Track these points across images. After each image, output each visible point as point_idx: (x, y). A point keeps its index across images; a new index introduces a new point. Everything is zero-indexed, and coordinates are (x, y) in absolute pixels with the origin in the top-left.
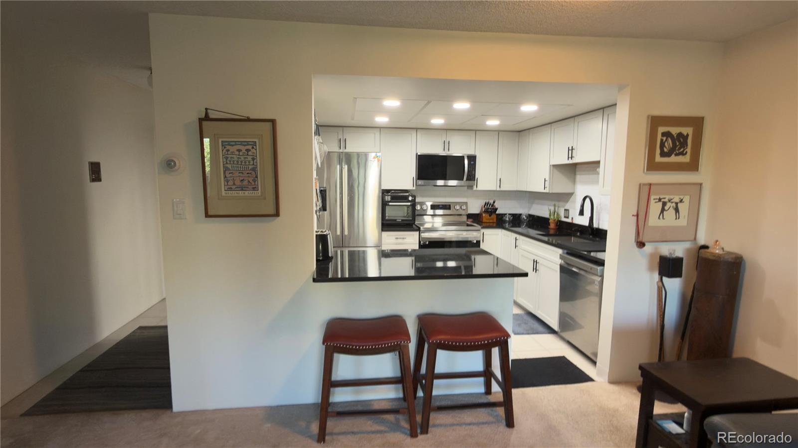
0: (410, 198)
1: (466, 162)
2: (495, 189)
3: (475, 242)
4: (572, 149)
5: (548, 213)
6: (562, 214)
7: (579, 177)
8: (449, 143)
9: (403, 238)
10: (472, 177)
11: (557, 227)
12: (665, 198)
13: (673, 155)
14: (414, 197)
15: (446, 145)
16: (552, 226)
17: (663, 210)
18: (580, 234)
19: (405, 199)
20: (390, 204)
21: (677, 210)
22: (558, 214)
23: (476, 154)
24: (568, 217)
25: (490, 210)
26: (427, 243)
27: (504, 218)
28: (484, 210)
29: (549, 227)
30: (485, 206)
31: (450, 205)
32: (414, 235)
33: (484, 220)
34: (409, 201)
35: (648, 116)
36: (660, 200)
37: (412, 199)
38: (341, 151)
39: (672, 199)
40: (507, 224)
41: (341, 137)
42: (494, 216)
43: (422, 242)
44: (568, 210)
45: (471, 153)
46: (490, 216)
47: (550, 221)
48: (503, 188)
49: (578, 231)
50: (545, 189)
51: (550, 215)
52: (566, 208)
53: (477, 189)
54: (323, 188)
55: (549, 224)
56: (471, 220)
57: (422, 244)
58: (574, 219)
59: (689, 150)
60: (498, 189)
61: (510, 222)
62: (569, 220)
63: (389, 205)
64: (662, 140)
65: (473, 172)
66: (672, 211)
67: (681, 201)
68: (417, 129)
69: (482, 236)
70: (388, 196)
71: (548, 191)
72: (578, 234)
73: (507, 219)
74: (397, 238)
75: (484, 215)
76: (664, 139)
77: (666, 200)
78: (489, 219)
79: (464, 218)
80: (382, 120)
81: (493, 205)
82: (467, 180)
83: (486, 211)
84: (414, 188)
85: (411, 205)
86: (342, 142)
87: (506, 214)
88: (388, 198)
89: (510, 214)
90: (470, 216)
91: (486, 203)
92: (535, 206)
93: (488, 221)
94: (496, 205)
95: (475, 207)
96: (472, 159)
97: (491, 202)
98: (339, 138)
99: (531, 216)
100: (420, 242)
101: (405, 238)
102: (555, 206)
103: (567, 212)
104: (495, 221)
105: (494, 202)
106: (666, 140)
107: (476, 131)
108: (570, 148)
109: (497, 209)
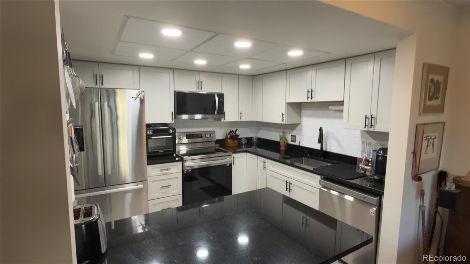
0: (171, 131)
1: (217, 99)
2: (236, 120)
3: (228, 165)
4: (312, 91)
5: (279, 138)
6: (289, 138)
7: (304, 112)
8: (202, 83)
9: (168, 169)
10: (221, 112)
11: (286, 148)
12: (428, 136)
13: (434, 99)
14: (174, 129)
15: (200, 84)
16: (283, 148)
17: (428, 146)
18: (310, 155)
19: (165, 132)
20: (153, 137)
21: (433, 145)
22: (286, 139)
23: (223, 92)
24: (295, 141)
25: (233, 136)
26: (190, 171)
27: (242, 141)
28: (229, 137)
29: (280, 148)
30: (229, 134)
31: (202, 134)
32: (177, 165)
33: (229, 145)
34: (170, 134)
35: (424, 65)
36: (427, 137)
37: (173, 132)
38: (98, 86)
39: (432, 137)
40: (244, 146)
41: (96, 72)
42: (236, 141)
43: (185, 171)
44: (295, 136)
45: (219, 91)
46: (233, 141)
47: (281, 144)
48: (244, 119)
49: (308, 153)
50: (282, 121)
51: (280, 140)
52: (293, 134)
53: (225, 121)
54: (78, 126)
55: (280, 146)
56: (218, 145)
57: (185, 172)
58: (300, 143)
59: (440, 95)
60: (240, 120)
61: (245, 144)
62: (297, 144)
63: (151, 139)
64: (430, 85)
65: (222, 107)
66: (431, 146)
67: (435, 138)
68: (174, 70)
69: (233, 159)
70: (150, 130)
71: (284, 123)
72: (308, 155)
73: (244, 142)
74: (162, 170)
75: (229, 141)
76: (431, 84)
77: (429, 138)
78: (233, 144)
79: (213, 145)
80: (146, 56)
81: (235, 133)
82: (218, 114)
83: (231, 138)
84: (173, 122)
85: (172, 137)
86: (98, 78)
87: (242, 138)
88: (150, 132)
89: (245, 138)
90: (218, 141)
91: (230, 131)
92: (261, 131)
93: (232, 145)
94: (237, 133)
95: (220, 134)
96: (221, 96)
97: (234, 130)
98: (95, 74)
99: (259, 139)
100: (183, 171)
101: (170, 169)
102: (283, 132)
103: (294, 137)
104: (237, 145)
105: (236, 130)
106: (432, 86)
107: (222, 73)
108: (310, 90)
109: (238, 136)
